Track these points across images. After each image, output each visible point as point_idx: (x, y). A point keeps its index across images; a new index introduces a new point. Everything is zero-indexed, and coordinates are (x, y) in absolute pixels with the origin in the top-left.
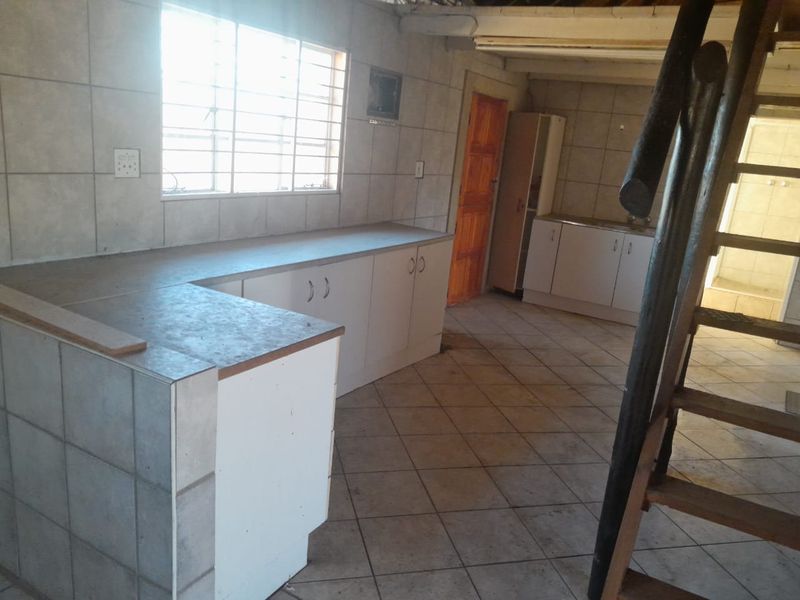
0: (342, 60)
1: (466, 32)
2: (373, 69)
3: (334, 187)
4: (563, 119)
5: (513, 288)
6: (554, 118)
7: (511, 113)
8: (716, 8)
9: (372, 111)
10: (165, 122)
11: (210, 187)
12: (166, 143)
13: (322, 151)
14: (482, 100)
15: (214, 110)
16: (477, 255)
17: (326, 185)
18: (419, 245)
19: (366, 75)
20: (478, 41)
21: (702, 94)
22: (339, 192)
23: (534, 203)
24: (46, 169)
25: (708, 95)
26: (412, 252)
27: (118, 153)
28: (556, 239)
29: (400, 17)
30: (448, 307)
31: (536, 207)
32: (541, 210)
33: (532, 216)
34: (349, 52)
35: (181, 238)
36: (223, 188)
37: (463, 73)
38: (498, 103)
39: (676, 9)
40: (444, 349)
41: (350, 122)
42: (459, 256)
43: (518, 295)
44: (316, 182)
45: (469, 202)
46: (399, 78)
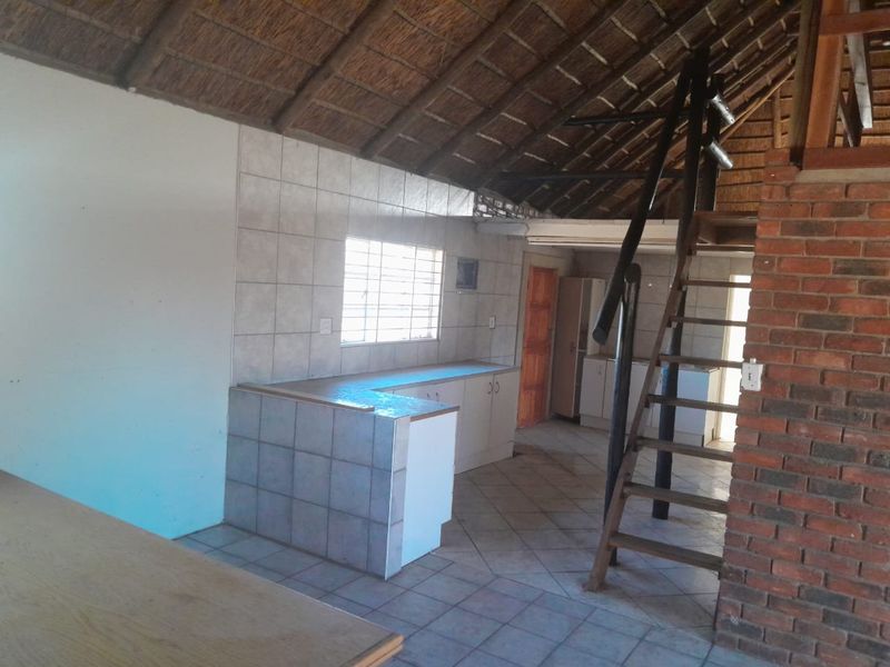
0: (440, 254)
1: (521, 233)
2: (460, 259)
3: (435, 337)
4: (603, 281)
5: (572, 415)
6: (595, 281)
7: (561, 279)
8: (647, 221)
9: (459, 285)
10: (345, 302)
11: (362, 338)
12: (345, 313)
13: (427, 314)
14: (537, 270)
15: (366, 292)
16: (541, 387)
17: (429, 336)
18: (495, 373)
19: (455, 264)
20: (530, 239)
21: (630, 288)
22: (437, 340)
23: (583, 345)
24: (290, 331)
25: (633, 289)
26: (490, 378)
27: (323, 320)
28: (603, 375)
29: (476, 224)
30: (518, 429)
31: (585, 348)
32: (590, 351)
33: (582, 356)
34: (444, 250)
35: (349, 368)
36: (371, 339)
37: (521, 254)
38: (550, 272)
39: (630, 221)
40: (515, 454)
41: (445, 293)
42: (525, 387)
43: (576, 420)
44: (423, 334)
45: (532, 346)
46: (476, 262)
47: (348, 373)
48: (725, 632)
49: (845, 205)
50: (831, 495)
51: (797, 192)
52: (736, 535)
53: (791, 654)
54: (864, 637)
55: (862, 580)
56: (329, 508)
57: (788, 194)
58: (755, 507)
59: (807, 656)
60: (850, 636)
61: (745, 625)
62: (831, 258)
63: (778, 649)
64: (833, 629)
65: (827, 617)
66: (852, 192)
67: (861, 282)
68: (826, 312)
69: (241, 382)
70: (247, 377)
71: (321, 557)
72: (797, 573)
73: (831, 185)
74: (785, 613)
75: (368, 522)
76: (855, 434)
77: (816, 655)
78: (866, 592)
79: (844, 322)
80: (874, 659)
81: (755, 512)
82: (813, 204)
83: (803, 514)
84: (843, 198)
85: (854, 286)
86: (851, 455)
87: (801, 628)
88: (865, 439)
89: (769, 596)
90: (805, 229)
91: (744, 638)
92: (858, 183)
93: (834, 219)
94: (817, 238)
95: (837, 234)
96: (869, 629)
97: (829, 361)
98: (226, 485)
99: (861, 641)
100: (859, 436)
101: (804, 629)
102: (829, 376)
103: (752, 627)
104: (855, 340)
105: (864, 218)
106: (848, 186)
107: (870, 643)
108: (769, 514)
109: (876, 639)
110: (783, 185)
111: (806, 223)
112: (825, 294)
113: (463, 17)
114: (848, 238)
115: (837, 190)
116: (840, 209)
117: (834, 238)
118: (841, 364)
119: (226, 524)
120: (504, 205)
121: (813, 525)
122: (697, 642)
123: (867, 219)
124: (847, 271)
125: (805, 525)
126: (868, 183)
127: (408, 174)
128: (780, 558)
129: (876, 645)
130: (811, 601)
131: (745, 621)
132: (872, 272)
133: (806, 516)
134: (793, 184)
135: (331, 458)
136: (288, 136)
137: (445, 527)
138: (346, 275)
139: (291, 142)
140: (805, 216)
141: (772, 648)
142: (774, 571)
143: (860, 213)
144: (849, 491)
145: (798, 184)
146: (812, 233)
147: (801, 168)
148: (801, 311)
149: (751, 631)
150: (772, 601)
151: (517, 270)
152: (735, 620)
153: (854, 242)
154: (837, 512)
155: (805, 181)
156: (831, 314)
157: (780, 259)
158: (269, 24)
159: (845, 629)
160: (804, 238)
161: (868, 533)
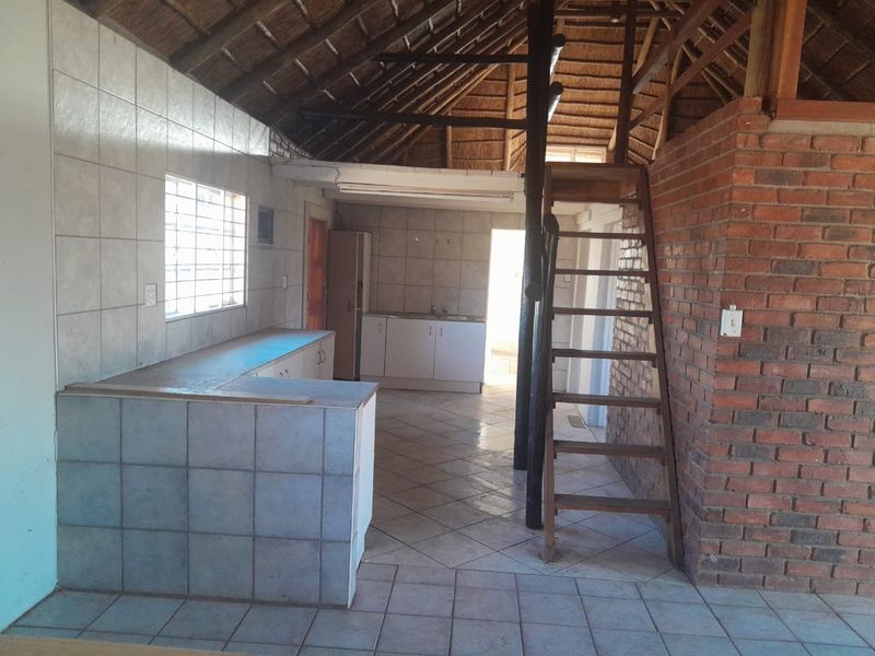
1: (331, 179)
2: (260, 207)
4: (370, 235)
6: (366, 234)
7: (329, 231)
9: (260, 238)
10: (166, 262)
12: (167, 277)
13: (228, 274)
14: (314, 222)
17: (232, 302)
18: (321, 341)
19: (257, 213)
20: (340, 186)
22: (245, 305)
23: (360, 305)
24: (117, 305)
26: (318, 346)
27: (148, 287)
28: (383, 331)
29: (272, 166)
32: (365, 309)
33: (360, 314)
34: (247, 195)
35: (174, 349)
37: (303, 203)
38: (322, 224)
41: (249, 248)
45: (313, 307)
46: (272, 212)
47: (174, 355)
48: (705, 571)
49: (812, 157)
50: (798, 427)
51: (769, 141)
52: (715, 478)
53: (764, 578)
54: (824, 547)
55: (824, 498)
56: (255, 537)
57: (761, 143)
58: (734, 448)
59: (778, 576)
60: (813, 550)
61: (724, 560)
62: (799, 206)
63: (752, 575)
64: (799, 546)
65: (794, 537)
66: (817, 143)
67: (825, 228)
68: (794, 257)
69: (69, 382)
72: (769, 503)
73: (799, 136)
74: (759, 541)
75: (319, 543)
76: (819, 369)
77: (785, 573)
78: (828, 508)
79: (809, 267)
80: (831, 564)
81: (733, 453)
82: (783, 154)
83: (774, 447)
84: (809, 150)
85: (818, 233)
86: (816, 388)
87: (773, 552)
88: (827, 373)
89: (744, 528)
90: (778, 177)
91: (722, 573)
92: (821, 136)
93: (802, 169)
94: (786, 187)
95: (804, 184)
96: (828, 539)
97: (798, 303)
98: (59, 534)
99: (822, 552)
100: (822, 370)
101: (776, 552)
102: (798, 317)
103: (730, 561)
104: (818, 282)
105: (827, 168)
106: (813, 138)
107: (828, 551)
108: (746, 452)
109: (833, 547)
110: (756, 134)
111: (778, 172)
112: (793, 241)
114: (813, 187)
115: (804, 141)
116: (806, 159)
118: (807, 306)
119: (62, 588)
121: (782, 457)
122: (682, 587)
123: (829, 169)
124: (811, 219)
125: (776, 458)
126: (829, 136)
127: (218, 99)
128: (755, 492)
129: (833, 552)
130: (782, 526)
131: (724, 557)
132: (834, 219)
133: (777, 449)
134: (766, 133)
135: (255, 471)
138: (166, 227)
139: (108, 34)
140: (777, 165)
141: (747, 576)
142: (749, 505)
143: (824, 164)
144: (814, 420)
145: (771, 133)
146: (782, 182)
147: (772, 119)
148: (773, 257)
149: (729, 565)
150: (747, 533)
151: (300, 223)
152: (714, 558)
153: (819, 191)
154: (804, 441)
155: (777, 131)
156: (799, 259)
157: (754, 207)
159: (810, 544)
160: (775, 187)
161: (829, 456)
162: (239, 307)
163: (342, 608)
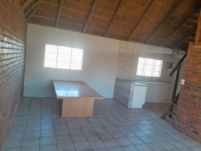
2: (167, 62)
24: (126, 72)
29: (172, 56)
34: (163, 60)
35: (138, 79)
46: (173, 63)
48: (175, 126)
49: (200, 52)
50: (193, 104)
51: (193, 50)
53: (184, 132)
55: (196, 120)
56: (123, 97)
57: (192, 50)
59: (186, 132)
60: (193, 130)
62: (197, 61)
63: (182, 130)
64: (190, 128)
65: (190, 126)
70: (119, 78)
71: (118, 101)
72: (186, 117)
73: (198, 48)
74: (184, 124)
75: (127, 99)
77: (188, 132)
78: (196, 122)
79: (198, 73)
80: (196, 134)
82: (195, 52)
83: (188, 107)
85: (200, 67)
86: (196, 97)
88: (198, 94)
89: (182, 121)
90: (194, 56)
91: (178, 128)
93: (198, 55)
94: (195, 58)
95: (198, 57)
96: (196, 129)
97: (195, 80)
101: (186, 127)
102: (194, 83)
104: (199, 76)
106: (200, 49)
107: (195, 131)
108: (183, 106)
109: (197, 131)
110: (191, 48)
112: (195, 68)
113: (157, 20)
114: (200, 58)
117: (197, 58)
118: (196, 81)
119: (113, 98)
120: (182, 52)
121: (190, 109)
124: (199, 64)
127: (154, 46)
128: (184, 114)
129: (196, 132)
130: (188, 123)
136: (129, 41)
137: (143, 105)
139: (129, 42)
140: (194, 54)
141: (181, 130)
142: (183, 117)
144: (195, 104)
145: (193, 48)
147: (194, 46)
148: (192, 71)
149: (179, 127)
152: (177, 124)
154: (193, 107)
156: (196, 71)
157: (189, 61)
158: (123, 26)
159: (192, 128)
160: (193, 58)
161: (197, 111)
162: (159, 78)
163: (128, 108)
